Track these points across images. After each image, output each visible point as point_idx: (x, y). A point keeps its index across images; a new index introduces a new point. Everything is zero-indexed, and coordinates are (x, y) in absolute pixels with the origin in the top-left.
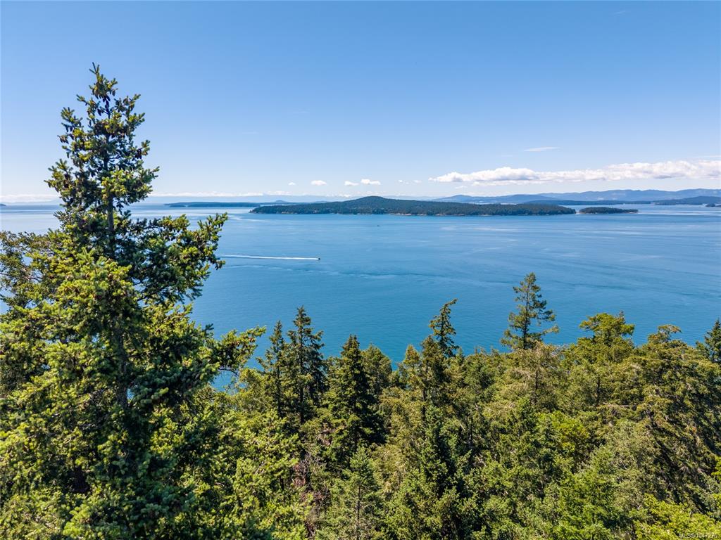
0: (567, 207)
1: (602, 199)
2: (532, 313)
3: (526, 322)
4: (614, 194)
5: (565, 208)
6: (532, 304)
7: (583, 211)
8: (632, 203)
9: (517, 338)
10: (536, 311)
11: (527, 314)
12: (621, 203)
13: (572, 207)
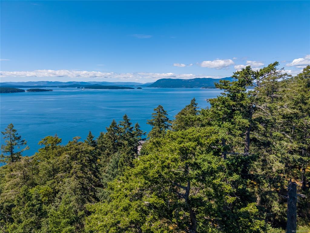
0: (20, 89)
1: (36, 85)
2: (14, 143)
3: (11, 148)
4: (42, 83)
5: (19, 89)
6: (13, 139)
7: (28, 90)
8: (50, 87)
9: (8, 157)
10: (16, 141)
11: (11, 144)
12: (45, 87)
13: (23, 89)
